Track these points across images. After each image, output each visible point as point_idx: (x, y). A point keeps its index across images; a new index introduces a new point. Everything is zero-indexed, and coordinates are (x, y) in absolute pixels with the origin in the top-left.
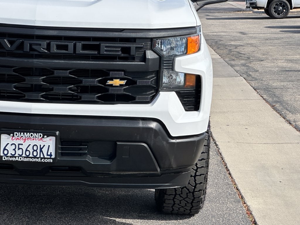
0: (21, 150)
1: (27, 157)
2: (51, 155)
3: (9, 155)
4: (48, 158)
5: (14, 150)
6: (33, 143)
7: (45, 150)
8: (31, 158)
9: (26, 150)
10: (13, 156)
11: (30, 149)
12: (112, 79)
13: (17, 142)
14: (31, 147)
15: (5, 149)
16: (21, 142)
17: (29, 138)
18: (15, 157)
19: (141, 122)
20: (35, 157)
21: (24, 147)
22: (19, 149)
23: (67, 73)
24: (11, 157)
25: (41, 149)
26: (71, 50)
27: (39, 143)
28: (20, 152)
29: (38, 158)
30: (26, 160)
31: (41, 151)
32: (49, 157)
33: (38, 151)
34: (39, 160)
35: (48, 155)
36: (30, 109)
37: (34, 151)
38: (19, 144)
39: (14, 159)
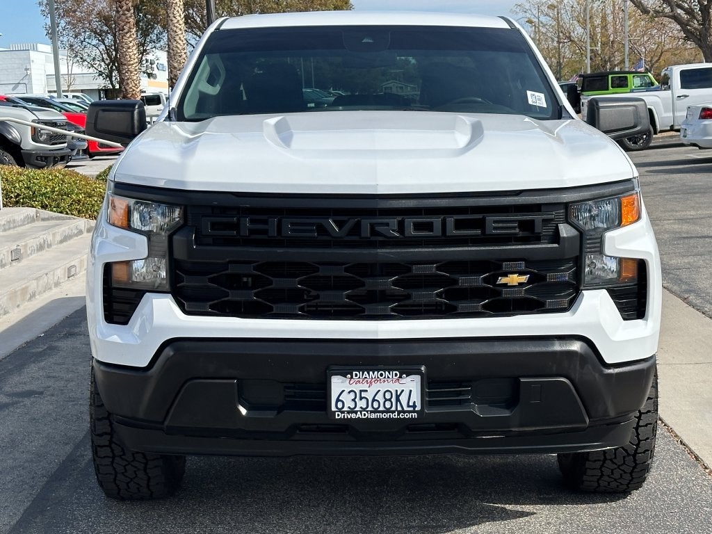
0: (364, 401)
1: (376, 411)
2: (414, 406)
3: (346, 409)
4: (409, 412)
5: (354, 400)
6: (383, 387)
7: (404, 399)
8: (382, 412)
9: (374, 400)
10: (352, 411)
11: (380, 397)
12: (505, 275)
13: (357, 388)
14: (381, 394)
15: (338, 400)
16: (365, 386)
17: (377, 380)
18: (356, 412)
19: (557, 343)
20: (388, 411)
21: (370, 396)
22: (361, 398)
23: (432, 269)
24: (348, 412)
25: (398, 397)
26: (437, 231)
27: (394, 387)
28: (362, 404)
29: (393, 412)
30: (373, 416)
31: (398, 400)
32: (410, 409)
33: (394, 400)
34: (395, 416)
35: (409, 406)
36: (376, 332)
37: (386, 400)
38: (361, 391)
39: (353, 416)
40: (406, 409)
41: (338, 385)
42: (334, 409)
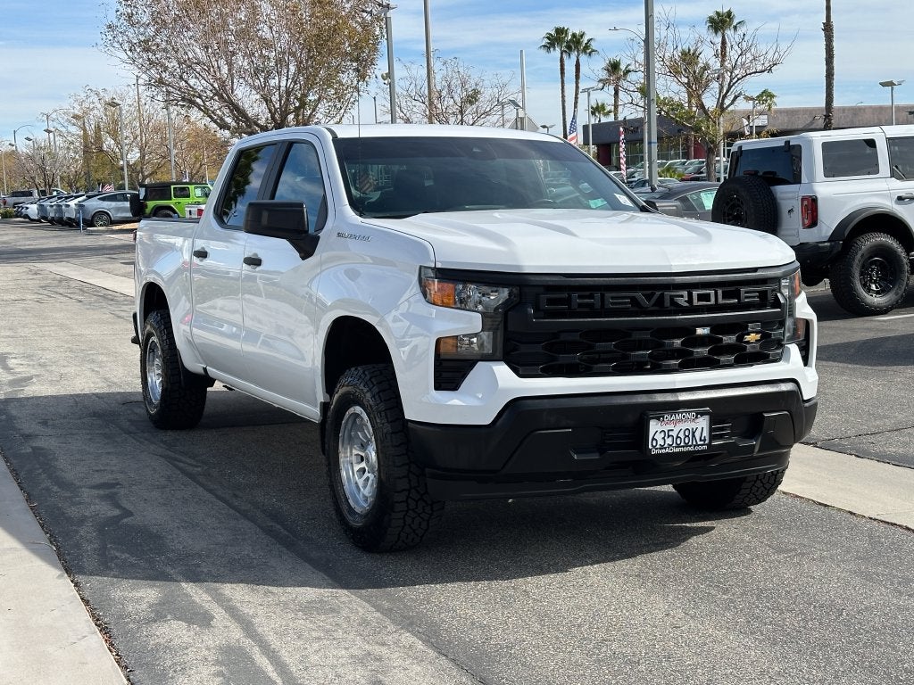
0: (670, 438)
1: (678, 446)
2: (705, 440)
3: (658, 446)
4: (702, 445)
5: (664, 438)
6: (683, 426)
7: (697, 435)
8: (683, 447)
9: (678, 437)
10: (662, 447)
11: (681, 435)
13: (666, 428)
14: (682, 431)
15: (653, 439)
16: (671, 427)
17: (681, 420)
18: (665, 448)
20: (687, 445)
21: (674, 434)
22: (669, 436)
24: (660, 449)
25: (694, 433)
26: (713, 301)
27: (691, 426)
28: (669, 441)
29: (690, 446)
30: (677, 450)
31: (694, 436)
32: (702, 443)
33: (690, 436)
34: (691, 449)
35: (701, 440)
37: (686, 436)
38: (669, 431)
39: (663, 451)
40: (699, 443)
41: (654, 427)
42: (650, 447)
